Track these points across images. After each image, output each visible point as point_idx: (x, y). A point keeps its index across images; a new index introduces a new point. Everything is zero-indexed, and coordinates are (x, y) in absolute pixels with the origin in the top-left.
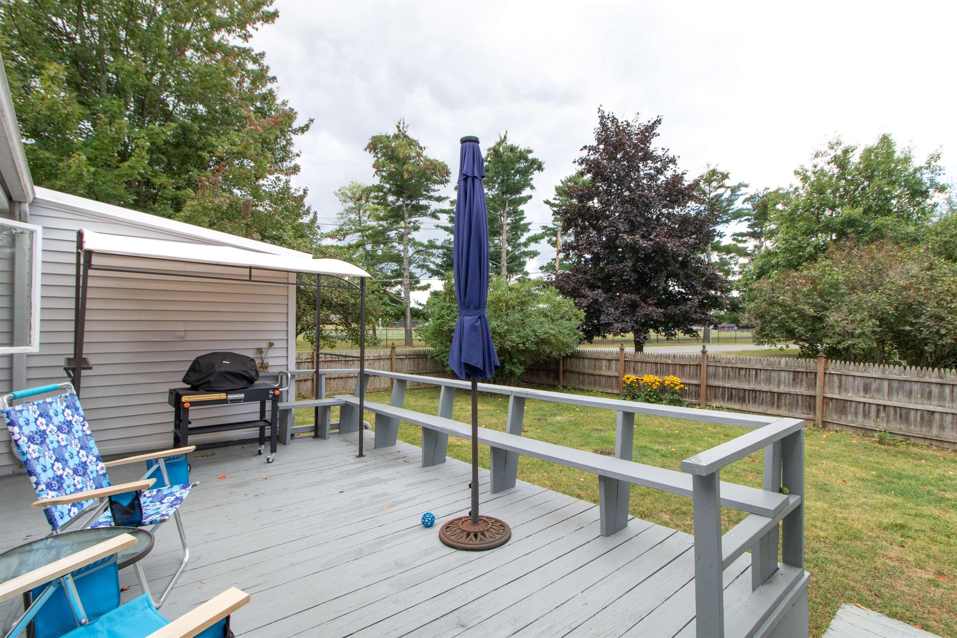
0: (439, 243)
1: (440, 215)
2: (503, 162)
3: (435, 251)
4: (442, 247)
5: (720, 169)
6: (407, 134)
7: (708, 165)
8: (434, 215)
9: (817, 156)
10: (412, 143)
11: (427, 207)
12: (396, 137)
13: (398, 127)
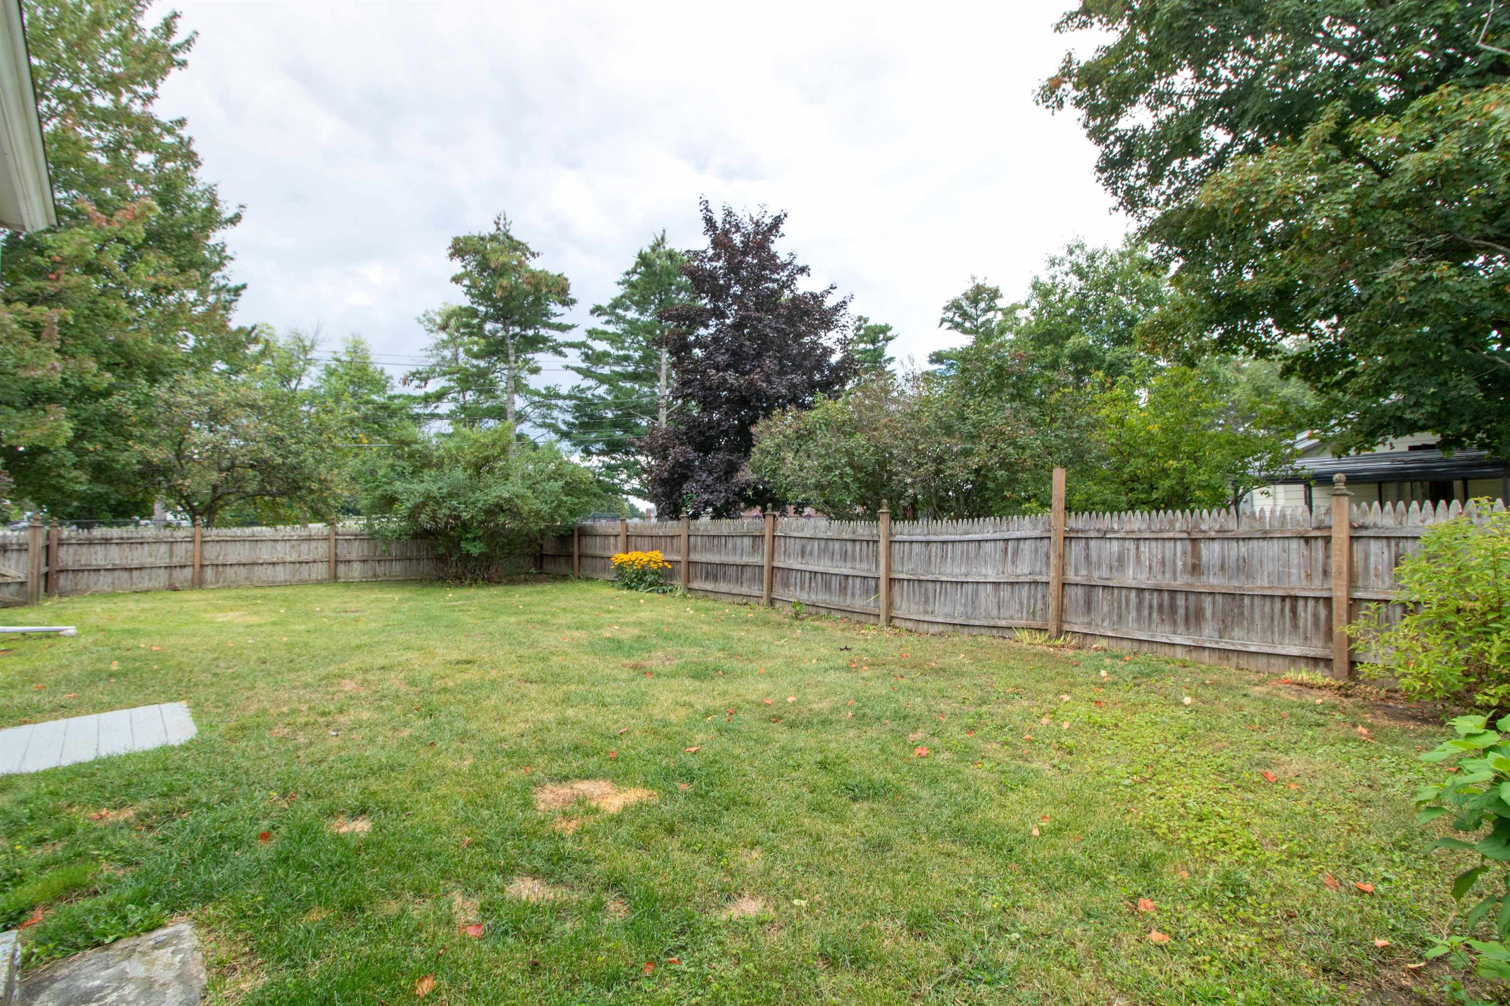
0: (564, 391)
1: (565, 350)
2: (655, 273)
3: (560, 403)
4: (570, 397)
5: (990, 284)
6: (511, 233)
7: (973, 278)
8: (557, 350)
9: (1053, 263)
10: (516, 246)
11: (545, 340)
12: (493, 238)
13: (497, 224)
